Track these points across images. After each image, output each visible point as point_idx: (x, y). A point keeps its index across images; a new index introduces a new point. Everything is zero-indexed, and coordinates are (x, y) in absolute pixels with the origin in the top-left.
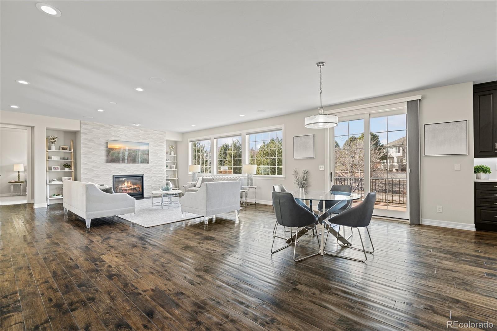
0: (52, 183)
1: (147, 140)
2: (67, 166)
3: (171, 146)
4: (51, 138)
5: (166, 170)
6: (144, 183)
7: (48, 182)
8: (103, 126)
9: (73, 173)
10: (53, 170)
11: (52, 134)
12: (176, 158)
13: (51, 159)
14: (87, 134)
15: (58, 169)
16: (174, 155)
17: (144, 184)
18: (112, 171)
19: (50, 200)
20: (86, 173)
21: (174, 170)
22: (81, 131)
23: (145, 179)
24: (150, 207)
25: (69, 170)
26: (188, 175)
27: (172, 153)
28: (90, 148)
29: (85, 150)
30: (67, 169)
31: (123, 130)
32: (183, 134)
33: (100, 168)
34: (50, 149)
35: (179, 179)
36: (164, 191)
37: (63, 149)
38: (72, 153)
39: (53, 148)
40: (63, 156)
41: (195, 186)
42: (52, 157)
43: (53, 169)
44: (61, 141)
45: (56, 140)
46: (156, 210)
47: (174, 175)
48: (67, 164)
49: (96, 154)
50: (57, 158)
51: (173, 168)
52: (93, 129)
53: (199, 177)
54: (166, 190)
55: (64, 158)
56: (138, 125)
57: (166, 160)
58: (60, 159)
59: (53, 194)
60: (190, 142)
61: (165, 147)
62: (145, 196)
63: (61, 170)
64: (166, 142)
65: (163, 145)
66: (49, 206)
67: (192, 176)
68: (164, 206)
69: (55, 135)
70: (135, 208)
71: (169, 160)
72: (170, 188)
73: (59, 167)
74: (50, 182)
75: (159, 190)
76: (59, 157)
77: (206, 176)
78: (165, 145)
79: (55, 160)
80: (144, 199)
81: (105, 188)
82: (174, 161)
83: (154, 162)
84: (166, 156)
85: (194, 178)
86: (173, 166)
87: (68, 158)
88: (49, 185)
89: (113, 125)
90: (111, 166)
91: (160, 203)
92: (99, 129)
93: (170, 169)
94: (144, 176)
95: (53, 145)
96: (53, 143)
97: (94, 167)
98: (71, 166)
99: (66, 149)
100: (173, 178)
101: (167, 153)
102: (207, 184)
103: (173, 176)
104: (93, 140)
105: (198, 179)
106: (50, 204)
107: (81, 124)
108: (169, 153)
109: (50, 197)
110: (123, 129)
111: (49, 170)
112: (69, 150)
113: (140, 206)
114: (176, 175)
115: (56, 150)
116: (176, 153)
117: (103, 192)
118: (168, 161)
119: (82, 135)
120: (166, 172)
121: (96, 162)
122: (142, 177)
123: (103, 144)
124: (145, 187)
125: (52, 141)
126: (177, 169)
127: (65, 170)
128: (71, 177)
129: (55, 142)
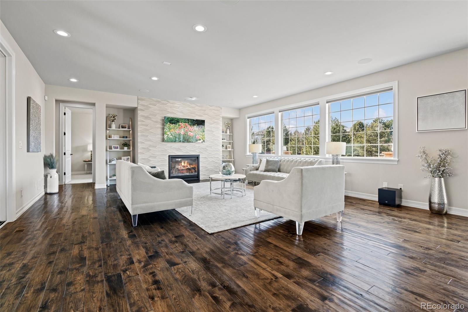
0: (112, 162)
1: (203, 116)
2: (125, 145)
3: (227, 124)
4: (111, 116)
5: (223, 151)
6: (200, 164)
7: (108, 161)
8: (159, 102)
9: (131, 152)
10: (113, 150)
11: (112, 112)
12: (231, 137)
13: (112, 138)
14: (144, 111)
15: (117, 148)
16: (230, 133)
17: (200, 166)
18: (168, 151)
19: (110, 180)
20: (143, 153)
21: (230, 151)
22: (139, 108)
23: (201, 160)
24: (208, 195)
25: (128, 149)
26: (246, 156)
27: (228, 131)
28: (147, 125)
29: (142, 128)
30: (126, 149)
31: (179, 106)
32: (240, 110)
33: (156, 147)
34: (111, 128)
35: (235, 161)
36: (225, 176)
37: (123, 127)
38: (131, 132)
39: (114, 126)
40: (122, 135)
41: (257, 169)
42: (112, 136)
43: (113, 148)
44: (121, 119)
45: (116, 117)
46: (216, 199)
47: (230, 156)
48: (125, 143)
49: (152, 132)
50: (116, 137)
51: (229, 148)
52: (149, 105)
53: (262, 158)
54: (227, 174)
55: (123, 137)
56: (194, 99)
57: (223, 139)
58: (120, 137)
59: (113, 174)
60: (248, 118)
61: (221, 124)
62: (200, 179)
63: (121, 149)
64: (222, 119)
65: (219, 122)
66: (109, 187)
67: (252, 157)
68: (225, 195)
69: (115, 113)
70: (192, 200)
71: (224, 139)
72: (232, 172)
73: (118, 146)
74: (110, 162)
75: (219, 173)
76: (119, 136)
77: (269, 157)
78: (221, 122)
79: (115, 139)
80: (199, 182)
81: (156, 172)
82: (230, 140)
83: (210, 141)
84: (222, 134)
85: (254, 159)
86: (229, 145)
87: (127, 137)
88: (109, 164)
89: (169, 101)
90: (167, 145)
91: (220, 190)
92: (155, 105)
93: (226, 149)
94: (200, 156)
95: (113, 123)
96: (113, 121)
97: (150, 146)
98: (129, 145)
99: (125, 128)
100: (229, 159)
101: (223, 132)
102: (302, 170)
103: (228, 156)
104: (149, 117)
105: (261, 160)
106: (110, 185)
107: (138, 100)
108: (225, 132)
109: (110, 177)
110: (178, 104)
111: (109, 149)
112: (128, 129)
113: (198, 193)
114: (232, 156)
115: (116, 128)
116: (232, 132)
117: (154, 177)
118: (224, 141)
119: (139, 112)
120: (222, 153)
121: (152, 141)
122: (197, 158)
123: (160, 121)
124: (201, 169)
125: (112, 119)
126: (233, 149)
127: (124, 149)
128: (130, 157)
129: (115, 120)
